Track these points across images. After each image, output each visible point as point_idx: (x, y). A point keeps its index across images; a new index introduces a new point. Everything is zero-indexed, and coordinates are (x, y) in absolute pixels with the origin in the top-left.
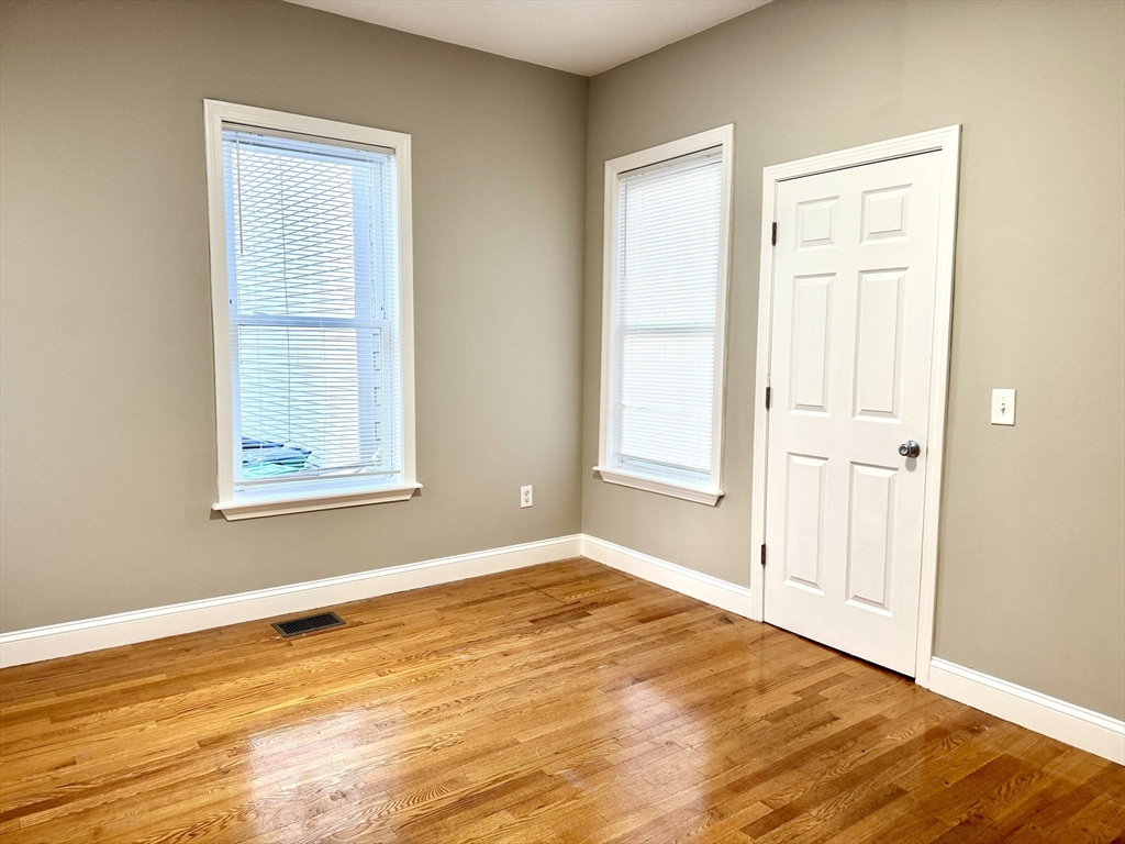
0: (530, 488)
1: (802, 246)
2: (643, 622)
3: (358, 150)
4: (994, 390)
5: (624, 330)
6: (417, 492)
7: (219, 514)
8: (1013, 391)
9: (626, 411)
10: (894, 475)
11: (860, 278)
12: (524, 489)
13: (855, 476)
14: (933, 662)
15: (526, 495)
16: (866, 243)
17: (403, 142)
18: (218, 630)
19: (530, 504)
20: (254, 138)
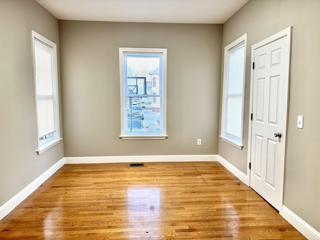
0: (200, 140)
1: (260, 69)
2: (213, 180)
3: (154, 54)
4: (298, 116)
5: (228, 96)
6: (167, 138)
7: (121, 138)
8: (302, 117)
9: (228, 120)
10: (277, 143)
11: (270, 79)
12: (198, 140)
13: (269, 143)
14: (283, 207)
15: (199, 142)
16: (272, 67)
17: (165, 51)
18: (119, 163)
19: (200, 144)
20: (130, 54)
